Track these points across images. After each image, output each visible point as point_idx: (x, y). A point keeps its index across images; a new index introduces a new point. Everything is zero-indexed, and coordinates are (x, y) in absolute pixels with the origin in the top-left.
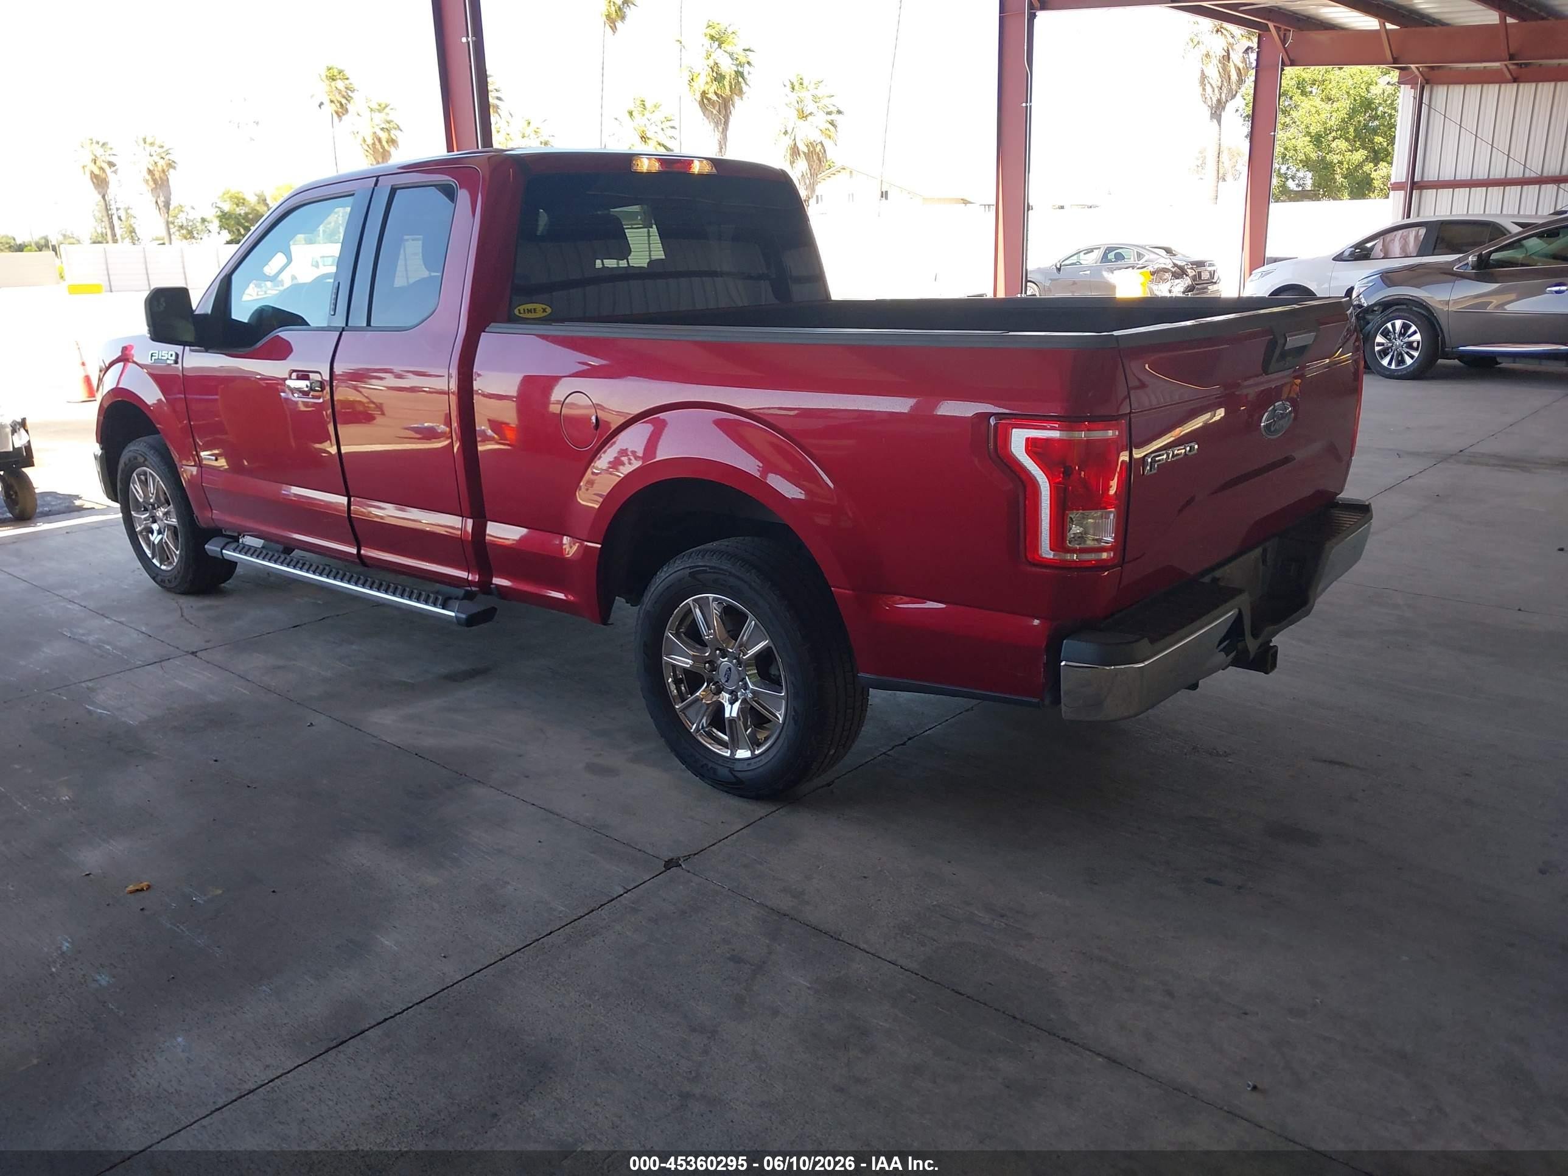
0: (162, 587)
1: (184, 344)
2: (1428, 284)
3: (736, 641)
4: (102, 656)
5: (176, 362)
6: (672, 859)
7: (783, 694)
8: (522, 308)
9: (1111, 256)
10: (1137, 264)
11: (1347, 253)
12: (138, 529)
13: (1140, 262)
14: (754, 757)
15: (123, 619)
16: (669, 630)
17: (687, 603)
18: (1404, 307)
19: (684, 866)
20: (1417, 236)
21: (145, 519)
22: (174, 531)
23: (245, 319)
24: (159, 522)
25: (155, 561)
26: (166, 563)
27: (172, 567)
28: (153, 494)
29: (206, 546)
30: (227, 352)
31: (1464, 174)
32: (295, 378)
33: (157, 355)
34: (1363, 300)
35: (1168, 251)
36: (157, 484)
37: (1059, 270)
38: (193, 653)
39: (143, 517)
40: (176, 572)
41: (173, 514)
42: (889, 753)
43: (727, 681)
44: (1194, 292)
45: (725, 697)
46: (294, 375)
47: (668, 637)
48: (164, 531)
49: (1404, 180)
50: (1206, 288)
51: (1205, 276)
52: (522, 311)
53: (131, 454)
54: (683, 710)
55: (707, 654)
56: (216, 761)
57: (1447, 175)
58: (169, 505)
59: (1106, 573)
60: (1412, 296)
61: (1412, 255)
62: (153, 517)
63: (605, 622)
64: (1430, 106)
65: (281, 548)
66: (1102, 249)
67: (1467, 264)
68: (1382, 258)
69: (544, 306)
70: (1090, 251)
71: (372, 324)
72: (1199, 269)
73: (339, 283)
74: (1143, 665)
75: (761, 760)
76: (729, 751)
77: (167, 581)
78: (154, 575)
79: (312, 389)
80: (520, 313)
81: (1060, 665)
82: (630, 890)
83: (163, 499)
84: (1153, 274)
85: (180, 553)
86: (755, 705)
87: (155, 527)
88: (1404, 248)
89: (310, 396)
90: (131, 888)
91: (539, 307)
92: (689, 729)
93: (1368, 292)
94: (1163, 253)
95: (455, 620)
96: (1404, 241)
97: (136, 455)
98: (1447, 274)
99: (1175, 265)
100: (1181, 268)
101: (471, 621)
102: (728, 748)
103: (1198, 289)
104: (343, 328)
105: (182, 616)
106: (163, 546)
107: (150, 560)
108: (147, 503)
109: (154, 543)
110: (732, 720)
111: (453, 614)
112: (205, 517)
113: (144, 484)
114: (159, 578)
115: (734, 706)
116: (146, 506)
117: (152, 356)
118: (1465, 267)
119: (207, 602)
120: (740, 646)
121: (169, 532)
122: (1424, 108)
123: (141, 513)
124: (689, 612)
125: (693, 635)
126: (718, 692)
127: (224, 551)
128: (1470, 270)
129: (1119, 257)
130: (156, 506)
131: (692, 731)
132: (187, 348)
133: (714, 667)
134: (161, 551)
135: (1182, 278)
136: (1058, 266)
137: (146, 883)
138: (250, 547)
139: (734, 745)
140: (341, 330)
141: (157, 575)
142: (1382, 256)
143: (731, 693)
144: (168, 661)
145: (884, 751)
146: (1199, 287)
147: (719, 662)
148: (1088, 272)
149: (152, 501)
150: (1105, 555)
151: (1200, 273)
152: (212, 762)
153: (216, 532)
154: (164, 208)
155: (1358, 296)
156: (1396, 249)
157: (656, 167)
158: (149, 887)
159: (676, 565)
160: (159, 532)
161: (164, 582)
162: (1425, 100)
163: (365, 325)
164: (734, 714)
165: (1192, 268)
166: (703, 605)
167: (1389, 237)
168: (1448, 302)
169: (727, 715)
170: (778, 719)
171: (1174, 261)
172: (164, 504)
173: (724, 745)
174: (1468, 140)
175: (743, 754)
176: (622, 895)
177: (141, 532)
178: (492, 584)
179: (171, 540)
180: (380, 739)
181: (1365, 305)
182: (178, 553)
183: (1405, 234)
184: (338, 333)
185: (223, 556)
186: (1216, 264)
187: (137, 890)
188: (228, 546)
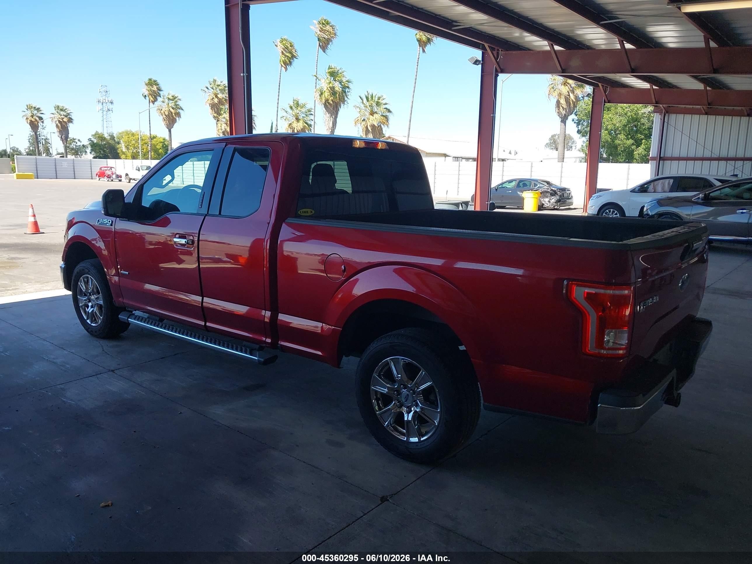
0: (91, 334)
1: (116, 217)
2: (681, 206)
3: (413, 381)
4: (65, 371)
5: (111, 225)
6: (384, 496)
7: (439, 410)
8: (301, 211)
9: (521, 184)
10: (534, 189)
11: (637, 189)
12: (81, 305)
13: (535, 188)
14: (420, 441)
15: (73, 351)
16: (375, 373)
17: (387, 360)
18: (669, 216)
19: (390, 501)
20: (669, 183)
21: (85, 300)
22: (100, 307)
23: (147, 206)
24: (92, 302)
25: (88, 321)
26: (94, 322)
27: (98, 325)
28: (91, 288)
29: (119, 316)
30: (139, 222)
31: (684, 154)
32: (178, 237)
33: (101, 221)
34: (649, 212)
35: (548, 183)
36: (93, 282)
37: (496, 190)
38: (113, 371)
39: (84, 299)
40: (100, 328)
41: (101, 299)
42: (480, 439)
43: (405, 401)
44: (561, 202)
45: (404, 410)
46: (177, 236)
47: (375, 377)
48: (95, 307)
49: (656, 156)
50: (566, 201)
51: (565, 195)
52: (302, 213)
53: (82, 268)
54: (380, 414)
55: (396, 387)
56: (135, 432)
57: (676, 154)
58: (99, 293)
59: (622, 361)
60: (673, 211)
61: (667, 191)
62: (89, 299)
63: (339, 367)
64: (668, 123)
65: (158, 318)
66: (517, 181)
67: (699, 198)
68: (654, 192)
69: (311, 210)
70: (510, 181)
71: (222, 214)
72: (563, 192)
73: (204, 192)
74: (639, 408)
75: (424, 444)
76: (406, 438)
77: (94, 331)
78: (87, 328)
79: (188, 243)
80: (301, 213)
81: (597, 407)
82: (366, 514)
83: (95, 290)
84: (541, 193)
85: (103, 318)
86: (423, 415)
87: (90, 304)
88: (663, 188)
89: (186, 247)
90: (103, 504)
91: (309, 210)
92: (383, 424)
93: (651, 209)
94: (545, 184)
95: (257, 361)
96: (663, 185)
97: (83, 268)
98: (687, 202)
99: (552, 190)
100: (554, 191)
101: (267, 362)
102: (405, 436)
103: (562, 201)
104: (206, 214)
105: (103, 350)
106: (94, 314)
107: (85, 321)
108: (87, 292)
109: (88, 312)
110: (408, 421)
111: (256, 358)
112: (119, 301)
113: (86, 283)
114: (90, 330)
115: (410, 414)
116: (86, 293)
117: (98, 221)
118: (698, 199)
119: (114, 343)
120: (416, 384)
121: (97, 308)
122: (665, 124)
123: (83, 297)
124: (387, 363)
125: (389, 376)
126: (401, 406)
127: (129, 319)
128: (700, 201)
129: (525, 185)
130: (92, 294)
131: (385, 426)
132: (118, 219)
133: (399, 393)
134: (92, 316)
135: (555, 196)
136: (496, 188)
137: (110, 502)
138: (139, 317)
139: (409, 436)
140: (205, 215)
141: (89, 328)
142: (653, 191)
143: (408, 407)
144: (100, 375)
145: (478, 438)
146: (563, 200)
147: (401, 391)
148: (511, 191)
149: (89, 291)
150: (621, 352)
151: (563, 194)
152: (133, 433)
153: (123, 309)
154: (64, 140)
155: (647, 210)
156: (659, 188)
157: (363, 145)
158: (112, 504)
159: (382, 341)
160: (92, 307)
161: (93, 332)
162: (666, 120)
163: (218, 214)
164: (410, 418)
165: (559, 192)
166: (396, 362)
167: (656, 183)
168: (689, 215)
169: (406, 419)
170: (435, 423)
171: (551, 188)
172: (96, 293)
173: (403, 434)
174: (685, 139)
175: (415, 440)
176: (362, 516)
177: (82, 306)
178: (278, 344)
179: (98, 311)
180: (218, 422)
181: (651, 214)
182: (101, 318)
183: (663, 182)
184: (204, 217)
185: (128, 322)
186: (571, 190)
187: (106, 506)
188: (131, 317)
